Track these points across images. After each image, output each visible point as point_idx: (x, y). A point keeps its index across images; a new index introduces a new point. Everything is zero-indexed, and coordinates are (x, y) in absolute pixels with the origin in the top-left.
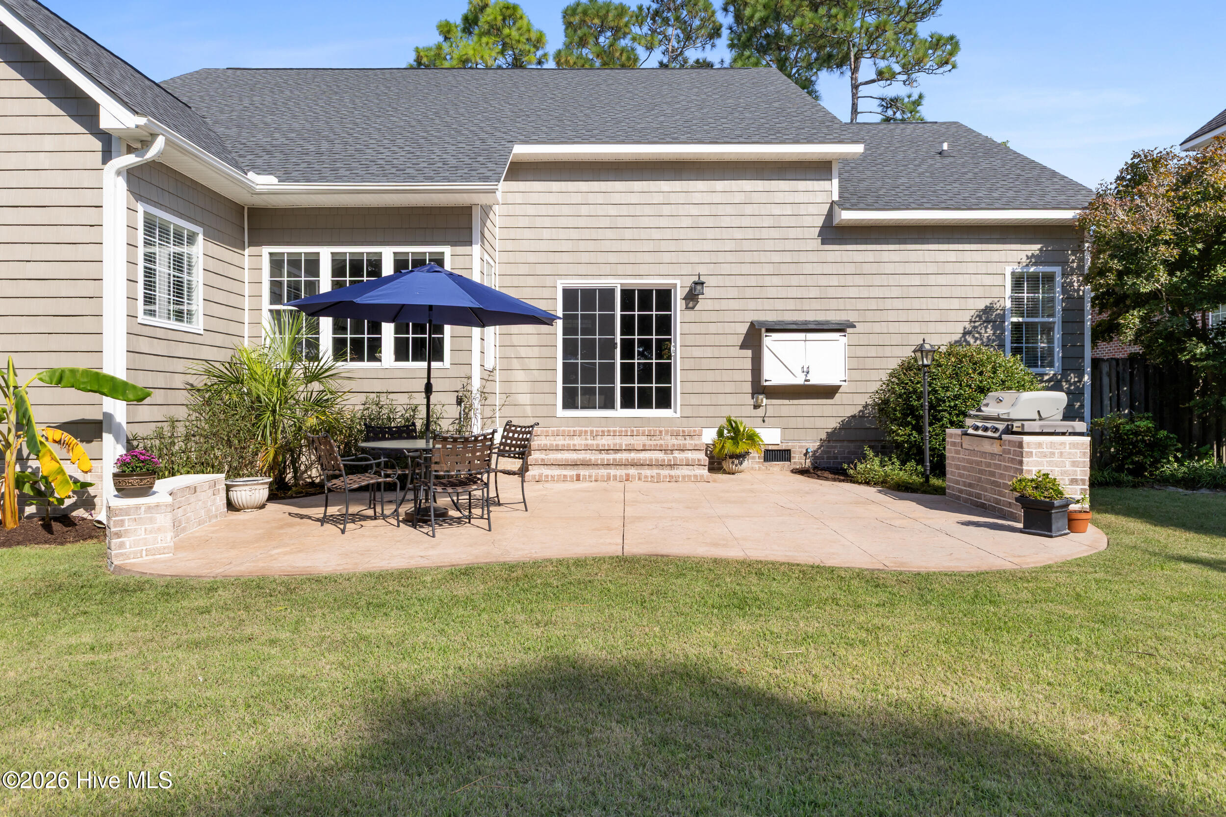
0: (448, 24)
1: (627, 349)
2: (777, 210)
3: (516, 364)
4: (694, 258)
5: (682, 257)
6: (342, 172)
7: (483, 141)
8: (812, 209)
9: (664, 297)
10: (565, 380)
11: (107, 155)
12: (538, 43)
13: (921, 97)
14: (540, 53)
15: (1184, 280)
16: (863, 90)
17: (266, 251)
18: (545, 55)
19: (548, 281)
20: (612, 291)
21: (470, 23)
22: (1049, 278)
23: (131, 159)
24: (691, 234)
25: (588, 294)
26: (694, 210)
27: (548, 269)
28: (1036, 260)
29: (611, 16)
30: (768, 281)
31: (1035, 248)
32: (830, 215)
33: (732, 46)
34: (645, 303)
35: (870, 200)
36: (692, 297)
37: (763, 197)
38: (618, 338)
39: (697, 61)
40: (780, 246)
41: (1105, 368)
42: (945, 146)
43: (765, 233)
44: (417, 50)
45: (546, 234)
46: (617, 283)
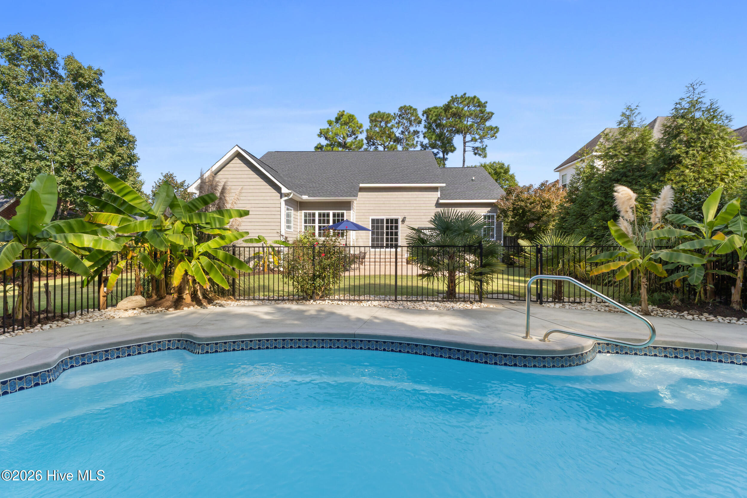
0: (331, 121)
1: (387, 234)
2: (424, 199)
3: (360, 238)
4: (404, 211)
5: (401, 211)
6: (321, 194)
7: (352, 183)
8: (433, 199)
9: (396, 221)
10: (372, 241)
11: (281, 197)
12: (360, 127)
13: (486, 146)
14: (361, 130)
15: (518, 219)
16: (467, 144)
17: (303, 212)
18: (363, 131)
19: (368, 217)
20: (383, 219)
21: (338, 120)
22: (493, 216)
23: (286, 198)
24: (403, 205)
25: (378, 220)
26: (404, 199)
27: (367, 214)
28: (489, 212)
29: (385, 117)
30: (422, 217)
31: (489, 209)
32: (438, 201)
33: (425, 127)
34: (392, 223)
35: (448, 197)
36: (403, 221)
37: (421, 196)
38: (385, 231)
39: (414, 131)
40: (425, 208)
41: (507, 239)
42: (474, 178)
43: (421, 205)
44: (320, 130)
45: (367, 205)
46: (385, 218)
